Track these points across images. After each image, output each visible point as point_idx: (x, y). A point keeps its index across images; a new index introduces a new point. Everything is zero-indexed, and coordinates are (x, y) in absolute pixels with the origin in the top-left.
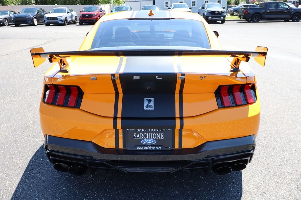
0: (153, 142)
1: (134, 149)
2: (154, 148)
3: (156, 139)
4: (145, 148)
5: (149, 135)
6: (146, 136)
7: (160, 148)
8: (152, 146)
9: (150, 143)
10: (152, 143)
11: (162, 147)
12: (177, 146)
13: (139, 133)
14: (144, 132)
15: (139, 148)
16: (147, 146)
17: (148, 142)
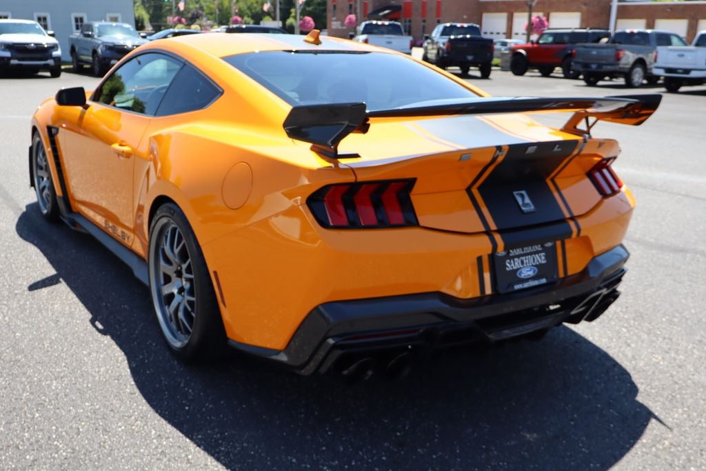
0: (534, 272)
1: (510, 290)
2: (536, 283)
3: (536, 266)
4: (526, 285)
5: (526, 259)
6: (522, 262)
7: (544, 281)
8: (534, 278)
9: (529, 275)
10: (531, 273)
11: (547, 278)
12: (562, 275)
13: (513, 258)
14: (518, 256)
15: (517, 287)
16: (526, 280)
17: (527, 272)
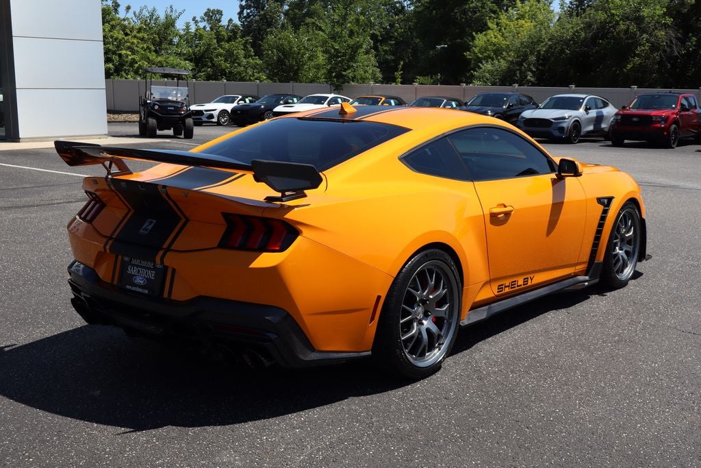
0: (143, 282)
1: (124, 287)
2: (141, 290)
3: (147, 279)
4: (134, 289)
5: (141, 270)
6: (139, 272)
7: (146, 292)
8: (141, 287)
9: (140, 283)
11: (149, 291)
12: (166, 295)
13: (134, 265)
14: (137, 266)
15: (128, 287)
16: (136, 285)
17: (139, 280)
